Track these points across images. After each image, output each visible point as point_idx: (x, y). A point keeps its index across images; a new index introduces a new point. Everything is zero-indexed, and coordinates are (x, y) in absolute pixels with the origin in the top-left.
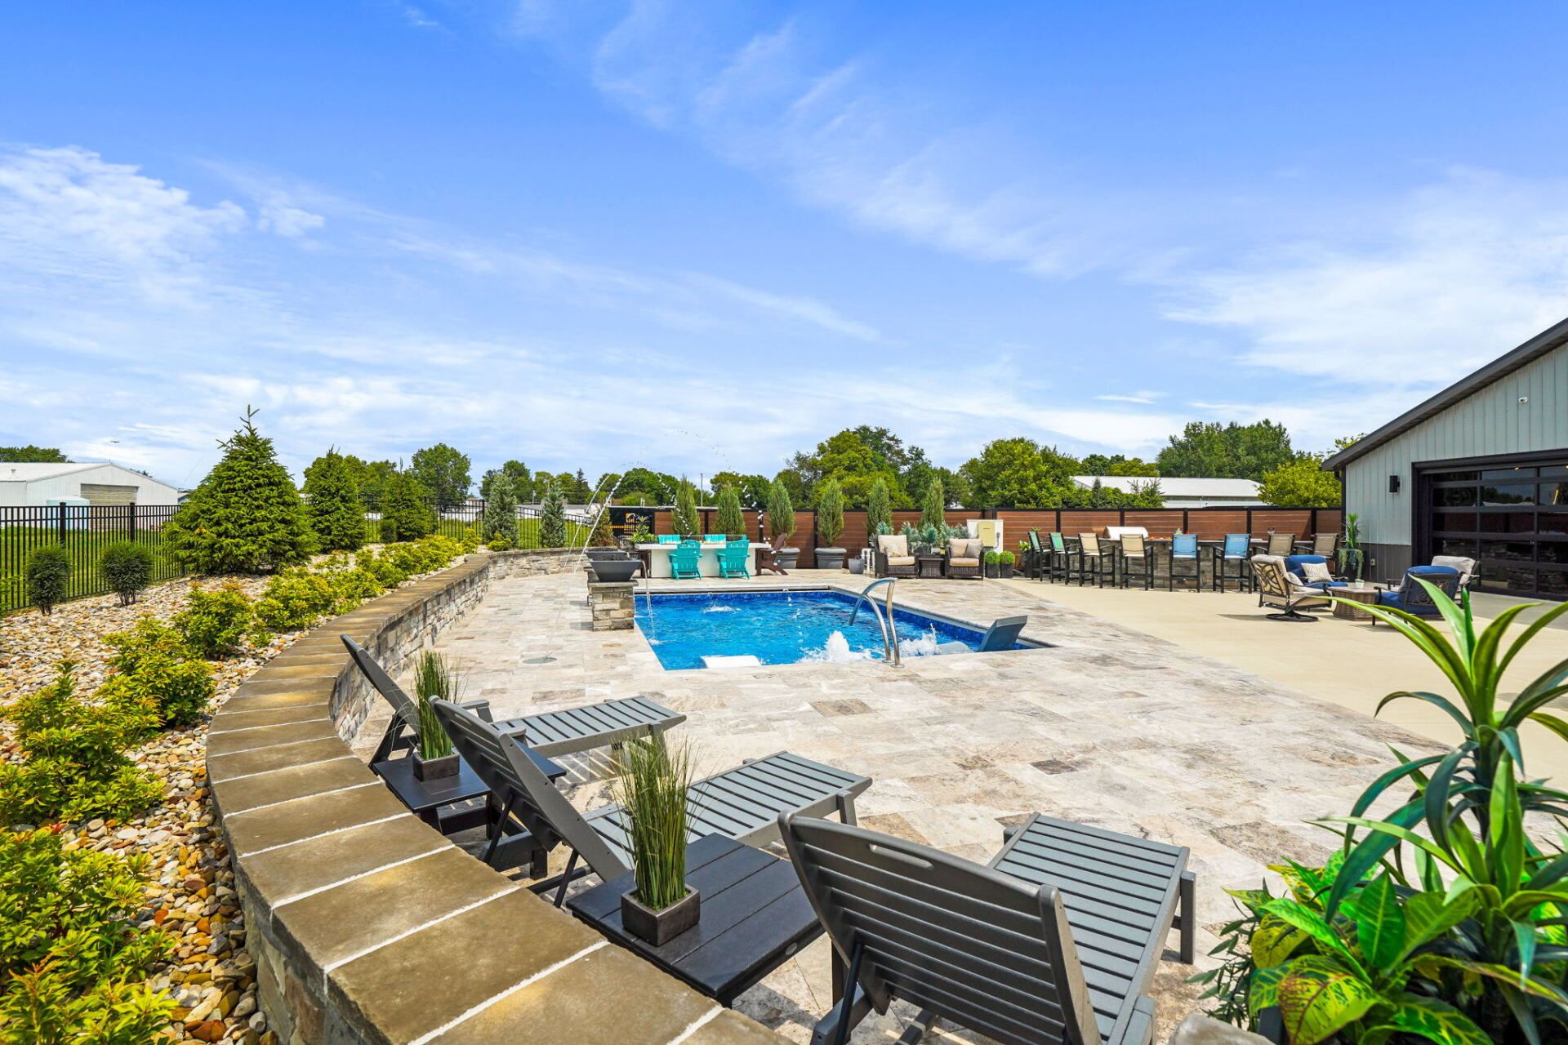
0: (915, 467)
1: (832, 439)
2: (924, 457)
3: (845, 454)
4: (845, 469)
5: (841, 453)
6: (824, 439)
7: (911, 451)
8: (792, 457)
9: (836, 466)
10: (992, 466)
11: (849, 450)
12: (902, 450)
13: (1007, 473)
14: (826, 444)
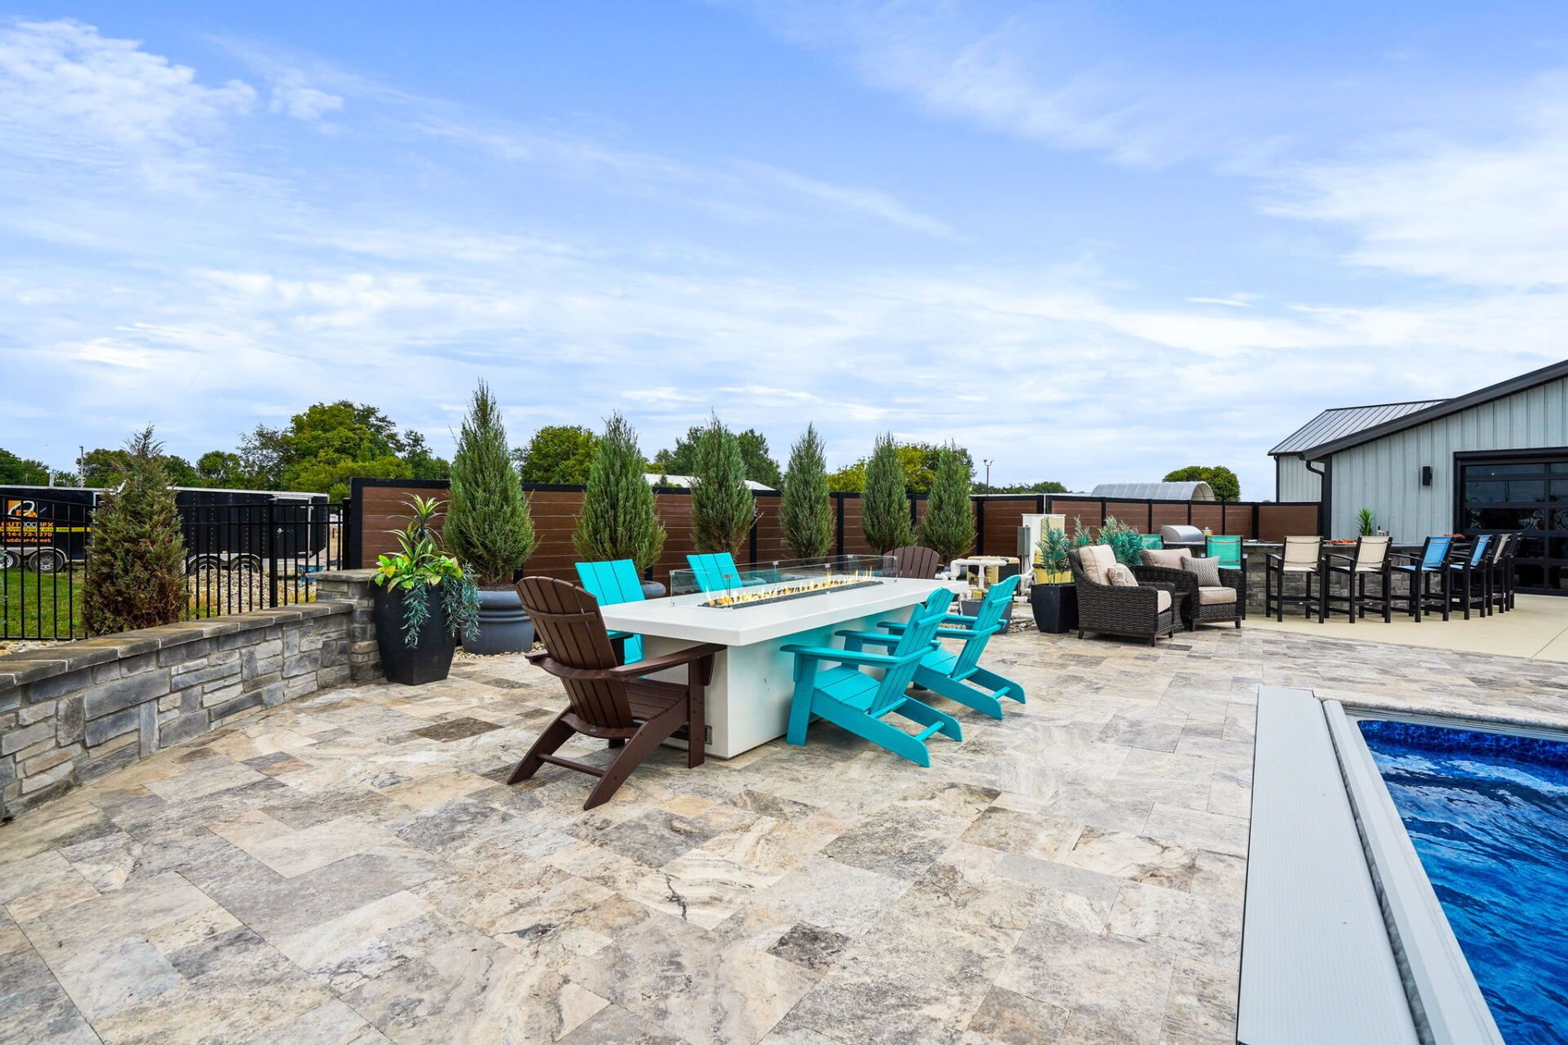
0: (413, 453)
1: (314, 411)
2: (423, 444)
3: (336, 432)
4: (337, 451)
5: (328, 431)
6: (302, 410)
7: (408, 435)
8: (251, 431)
9: (322, 447)
10: (546, 456)
11: (340, 428)
12: (395, 435)
13: (571, 462)
14: (305, 417)
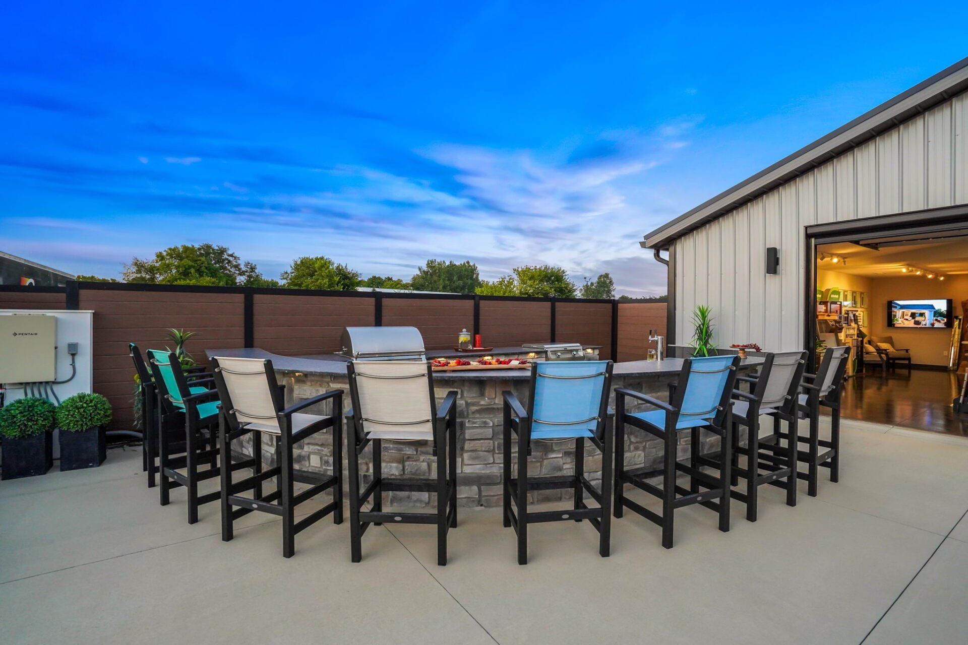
0: (250, 277)
1: (170, 249)
2: (256, 271)
6: (163, 249)
10: (299, 276)
12: (239, 265)
13: (310, 281)
14: (165, 254)
